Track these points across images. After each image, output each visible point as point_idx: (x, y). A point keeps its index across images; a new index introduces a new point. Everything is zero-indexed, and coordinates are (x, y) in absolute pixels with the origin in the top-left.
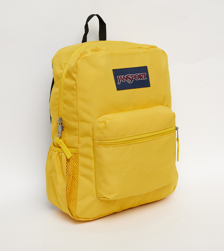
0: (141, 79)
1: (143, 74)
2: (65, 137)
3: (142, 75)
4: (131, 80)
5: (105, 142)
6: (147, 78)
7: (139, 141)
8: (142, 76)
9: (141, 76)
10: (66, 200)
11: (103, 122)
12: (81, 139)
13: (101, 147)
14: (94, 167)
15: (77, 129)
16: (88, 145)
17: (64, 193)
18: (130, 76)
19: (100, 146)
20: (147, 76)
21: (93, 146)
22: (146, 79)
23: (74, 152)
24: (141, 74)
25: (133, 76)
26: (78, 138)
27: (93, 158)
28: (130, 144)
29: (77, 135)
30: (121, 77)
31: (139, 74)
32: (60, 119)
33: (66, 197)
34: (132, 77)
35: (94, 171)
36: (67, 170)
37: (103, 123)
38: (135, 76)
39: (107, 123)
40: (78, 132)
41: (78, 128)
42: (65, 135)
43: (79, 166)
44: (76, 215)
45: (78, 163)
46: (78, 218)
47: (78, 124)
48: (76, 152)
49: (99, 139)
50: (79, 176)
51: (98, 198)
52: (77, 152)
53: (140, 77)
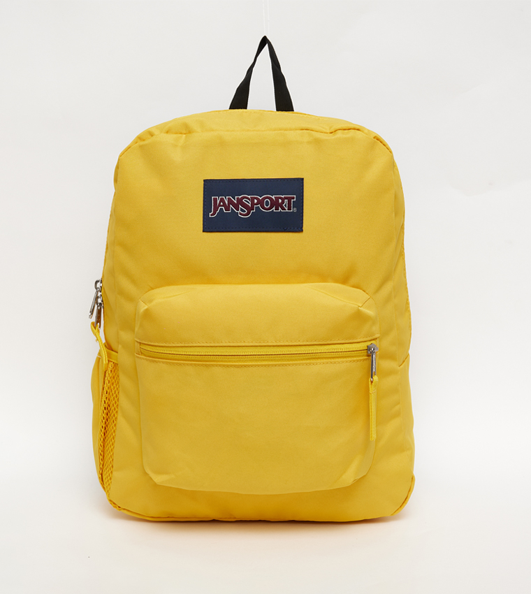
0: (277, 209)
1: (286, 198)
3: (283, 200)
4: (249, 209)
5: (148, 348)
6: (295, 209)
7: (235, 362)
8: (283, 202)
9: (280, 201)
13: (143, 359)
18: (247, 199)
19: (142, 356)
20: (300, 204)
22: (293, 210)
24: (281, 198)
25: (256, 201)
26: (117, 331)
28: (209, 365)
30: (222, 200)
31: (273, 197)
33: (99, 455)
34: (253, 202)
35: (139, 412)
38: (260, 202)
41: (115, 308)
43: (120, 394)
46: (119, 507)
48: (117, 362)
49: (139, 341)
50: (118, 416)
53: (275, 204)
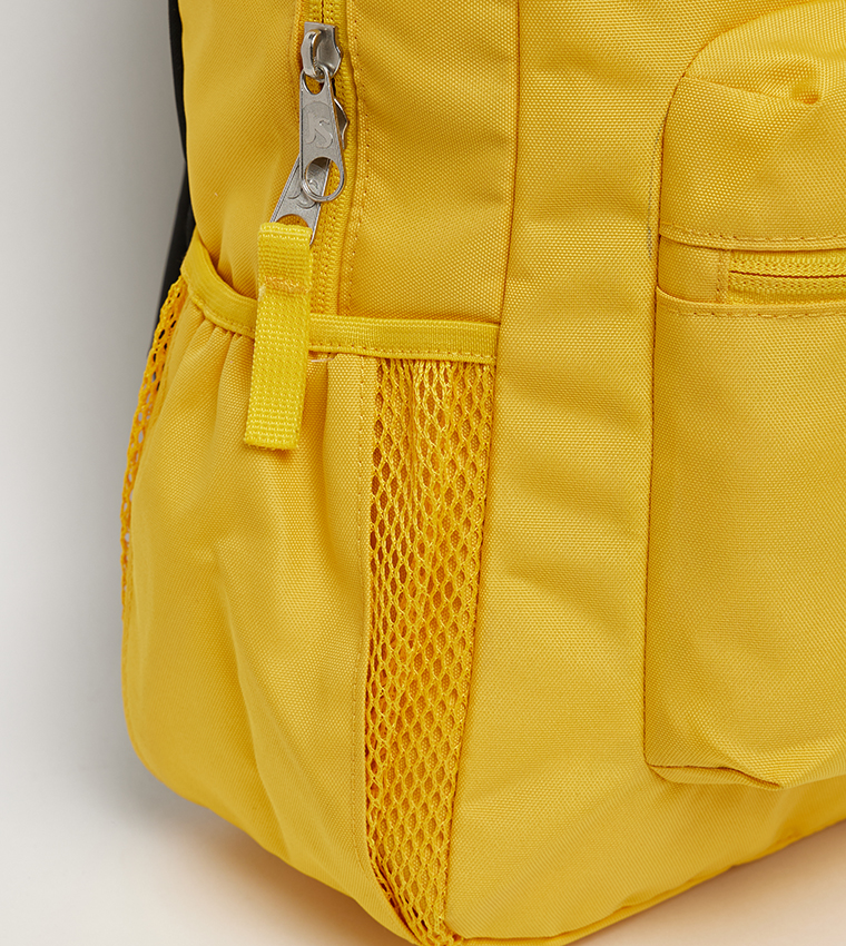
2: (356, 212)
5: (783, 265)
10: (364, 789)
11: (780, 74)
12: (535, 232)
13: (746, 314)
14: (644, 496)
15: (497, 139)
16: (603, 296)
17: (345, 726)
19: (737, 303)
21: (646, 305)
23: (455, 356)
26: (504, 225)
27: (647, 411)
29: (496, 198)
32: (323, 34)
33: (363, 763)
35: (643, 531)
36: (383, 514)
37: (784, 92)
39: (824, 86)
40: (509, 164)
41: (508, 128)
42: (359, 195)
43: (500, 483)
44: (444, 924)
45: (489, 455)
46: (456, 937)
47: (512, 91)
48: (477, 359)
49: (732, 245)
50: (491, 579)
51: (655, 771)
52: (488, 359)
